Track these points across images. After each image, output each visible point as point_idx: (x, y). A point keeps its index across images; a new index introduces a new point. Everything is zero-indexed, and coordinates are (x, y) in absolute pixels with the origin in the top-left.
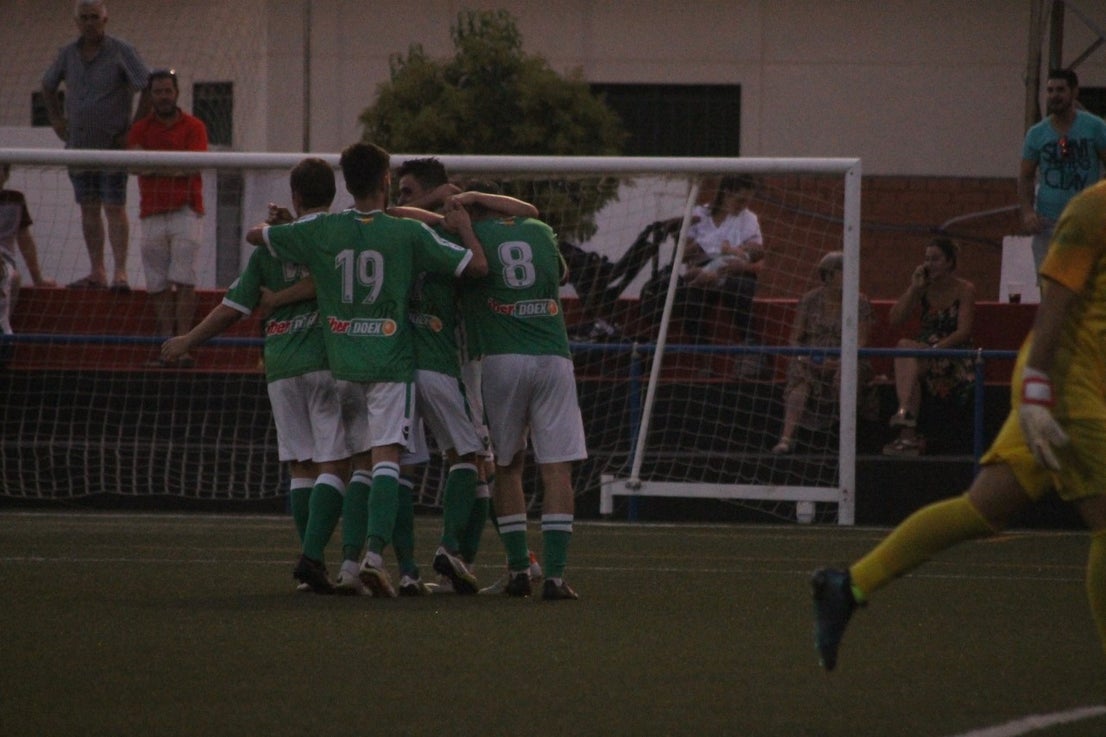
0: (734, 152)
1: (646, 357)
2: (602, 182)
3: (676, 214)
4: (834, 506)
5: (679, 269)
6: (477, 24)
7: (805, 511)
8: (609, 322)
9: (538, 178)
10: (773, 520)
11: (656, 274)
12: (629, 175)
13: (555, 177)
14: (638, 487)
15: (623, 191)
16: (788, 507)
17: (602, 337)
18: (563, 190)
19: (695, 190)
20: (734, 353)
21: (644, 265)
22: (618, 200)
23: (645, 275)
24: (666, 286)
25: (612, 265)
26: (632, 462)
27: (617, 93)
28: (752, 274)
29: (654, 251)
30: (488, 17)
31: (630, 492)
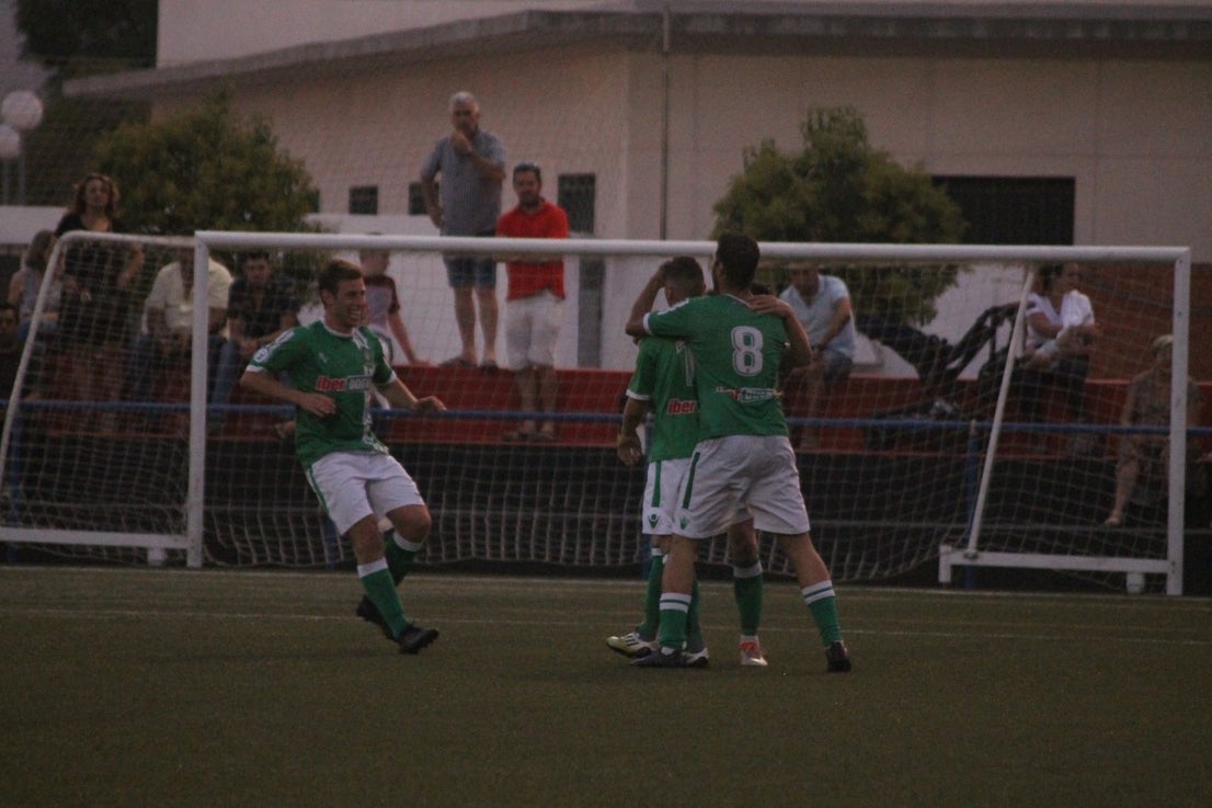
0: (1068, 239)
1: (984, 434)
2: (943, 269)
3: (1012, 299)
4: (1162, 577)
5: (1015, 351)
6: (826, 119)
7: (1135, 582)
8: (947, 400)
9: (881, 265)
10: (1106, 590)
11: (993, 356)
12: (968, 262)
13: (898, 264)
14: (975, 557)
15: (962, 277)
16: (1118, 579)
17: (942, 415)
18: (905, 276)
19: (1031, 277)
20: (1067, 431)
21: (981, 347)
22: (957, 286)
23: (983, 356)
24: (1002, 367)
25: (950, 348)
26: (969, 533)
27: (957, 186)
28: (1085, 357)
29: (992, 333)
30: (836, 114)
31: (967, 562)
